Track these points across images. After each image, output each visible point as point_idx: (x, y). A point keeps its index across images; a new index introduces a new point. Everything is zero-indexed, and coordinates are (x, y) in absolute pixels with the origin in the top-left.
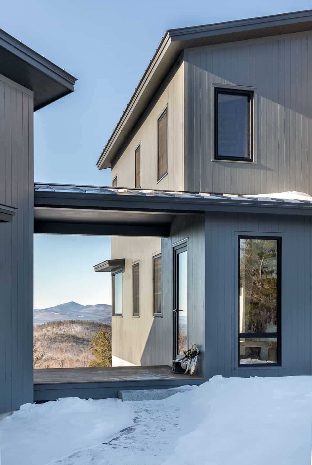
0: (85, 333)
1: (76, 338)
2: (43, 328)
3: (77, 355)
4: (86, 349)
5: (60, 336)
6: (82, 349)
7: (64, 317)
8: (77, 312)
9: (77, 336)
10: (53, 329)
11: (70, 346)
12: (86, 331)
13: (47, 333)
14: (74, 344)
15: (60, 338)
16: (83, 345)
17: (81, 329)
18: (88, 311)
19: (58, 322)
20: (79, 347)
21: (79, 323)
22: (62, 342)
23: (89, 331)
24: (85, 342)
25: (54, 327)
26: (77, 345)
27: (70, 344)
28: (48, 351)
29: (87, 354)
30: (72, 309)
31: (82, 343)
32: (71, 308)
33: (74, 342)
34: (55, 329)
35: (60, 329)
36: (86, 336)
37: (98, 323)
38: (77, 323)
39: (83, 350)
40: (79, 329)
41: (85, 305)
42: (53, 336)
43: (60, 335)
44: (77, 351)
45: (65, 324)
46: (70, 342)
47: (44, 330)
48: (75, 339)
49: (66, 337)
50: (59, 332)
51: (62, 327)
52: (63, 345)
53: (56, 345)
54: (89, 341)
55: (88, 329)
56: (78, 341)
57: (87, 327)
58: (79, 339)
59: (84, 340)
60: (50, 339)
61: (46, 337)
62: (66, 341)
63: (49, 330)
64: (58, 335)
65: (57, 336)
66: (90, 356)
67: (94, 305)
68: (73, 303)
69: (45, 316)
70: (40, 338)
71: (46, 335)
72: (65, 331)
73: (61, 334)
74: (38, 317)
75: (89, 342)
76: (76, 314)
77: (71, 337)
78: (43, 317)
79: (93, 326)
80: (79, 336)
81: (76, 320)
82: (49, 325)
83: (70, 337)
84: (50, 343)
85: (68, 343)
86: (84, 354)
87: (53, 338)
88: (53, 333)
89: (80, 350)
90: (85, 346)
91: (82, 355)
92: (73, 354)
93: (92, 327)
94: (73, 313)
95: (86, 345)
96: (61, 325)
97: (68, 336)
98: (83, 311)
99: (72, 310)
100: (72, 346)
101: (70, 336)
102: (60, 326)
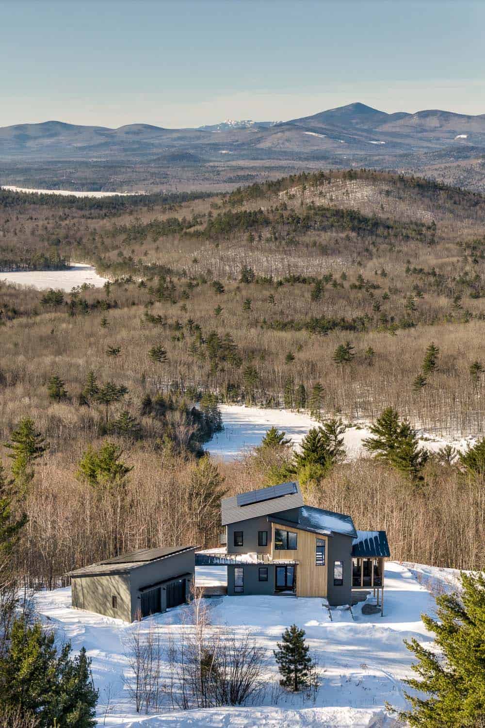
0: (382, 205)
1: (359, 218)
2: (279, 190)
3: (360, 264)
4: (383, 247)
5: (320, 212)
6: (371, 247)
7: (335, 145)
8: (369, 131)
9: (362, 212)
10: (303, 192)
11: (342, 239)
12: (382, 199)
13: (289, 203)
14: (353, 235)
15: (318, 218)
16: (374, 237)
17: (370, 192)
18: (398, 129)
19: (314, 175)
20: (364, 243)
21: (367, 178)
22: (324, 229)
23: (390, 198)
24: (381, 230)
25: (304, 188)
26: (359, 238)
27: (343, 235)
28: (290, 250)
29: (382, 260)
30: (357, 123)
31: (371, 232)
32: (354, 121)
33: (353, 229)
34: (307, 192)
35: (321, 193)
36: (383, 213)
37: (413, 178)
38: (361, 178)
39: (374, 250)
40: (365, 193)
41: (390, 112)
42: (301, 212)
43: (319, 210)
44: (359, 253)
45: (332, 181)
46: (344, 229)
47: (281, 194)
48: (356, 223)
49: (334, 215)
50: (320, 202)
51: (324, 188)
52: (325, 237)
53: (310, 237)
54: (388, 227)
55: (388, 193)
56: (362, 225)
57: (386, 188)
58: (365, 220)
59: (376, 224)
60: (295, 221)
61: (286, 214)
62: (332, 226)
63: (294, 196)
64: (314, 209)
65: (313, 211)
66: (388, 268)
67: (413, 113)
68: (360, 109)
69: (287, 140)
70: (271, 217)
71: (286, 209)
72: (331, 200)
73: (322, 209)
74: (270, 145)
75: (390, 230)
76: (366, 137)
77: (345, 215)
78: (283, 144)
79: (403, 187)
80: (367, 212)
81: (359, 170)
82: (293, 181)
83: (343, 217)
84: (295, 231)
85: (337, 232)
86: (375, 260)
87: (301, 217)
88: (302, 204)
89: (367, 250)
90: (379, 240)
91: (370, 264)
92: (350, 259)
93: (399, 189)
94: (360, 133)
95: (383, 238)
96: (322, 184)
97: (339, 214)
98: (387, 128)
99: (358, 126)
100: (348, 238)
101: (343, 213)
102: (320, 185)
